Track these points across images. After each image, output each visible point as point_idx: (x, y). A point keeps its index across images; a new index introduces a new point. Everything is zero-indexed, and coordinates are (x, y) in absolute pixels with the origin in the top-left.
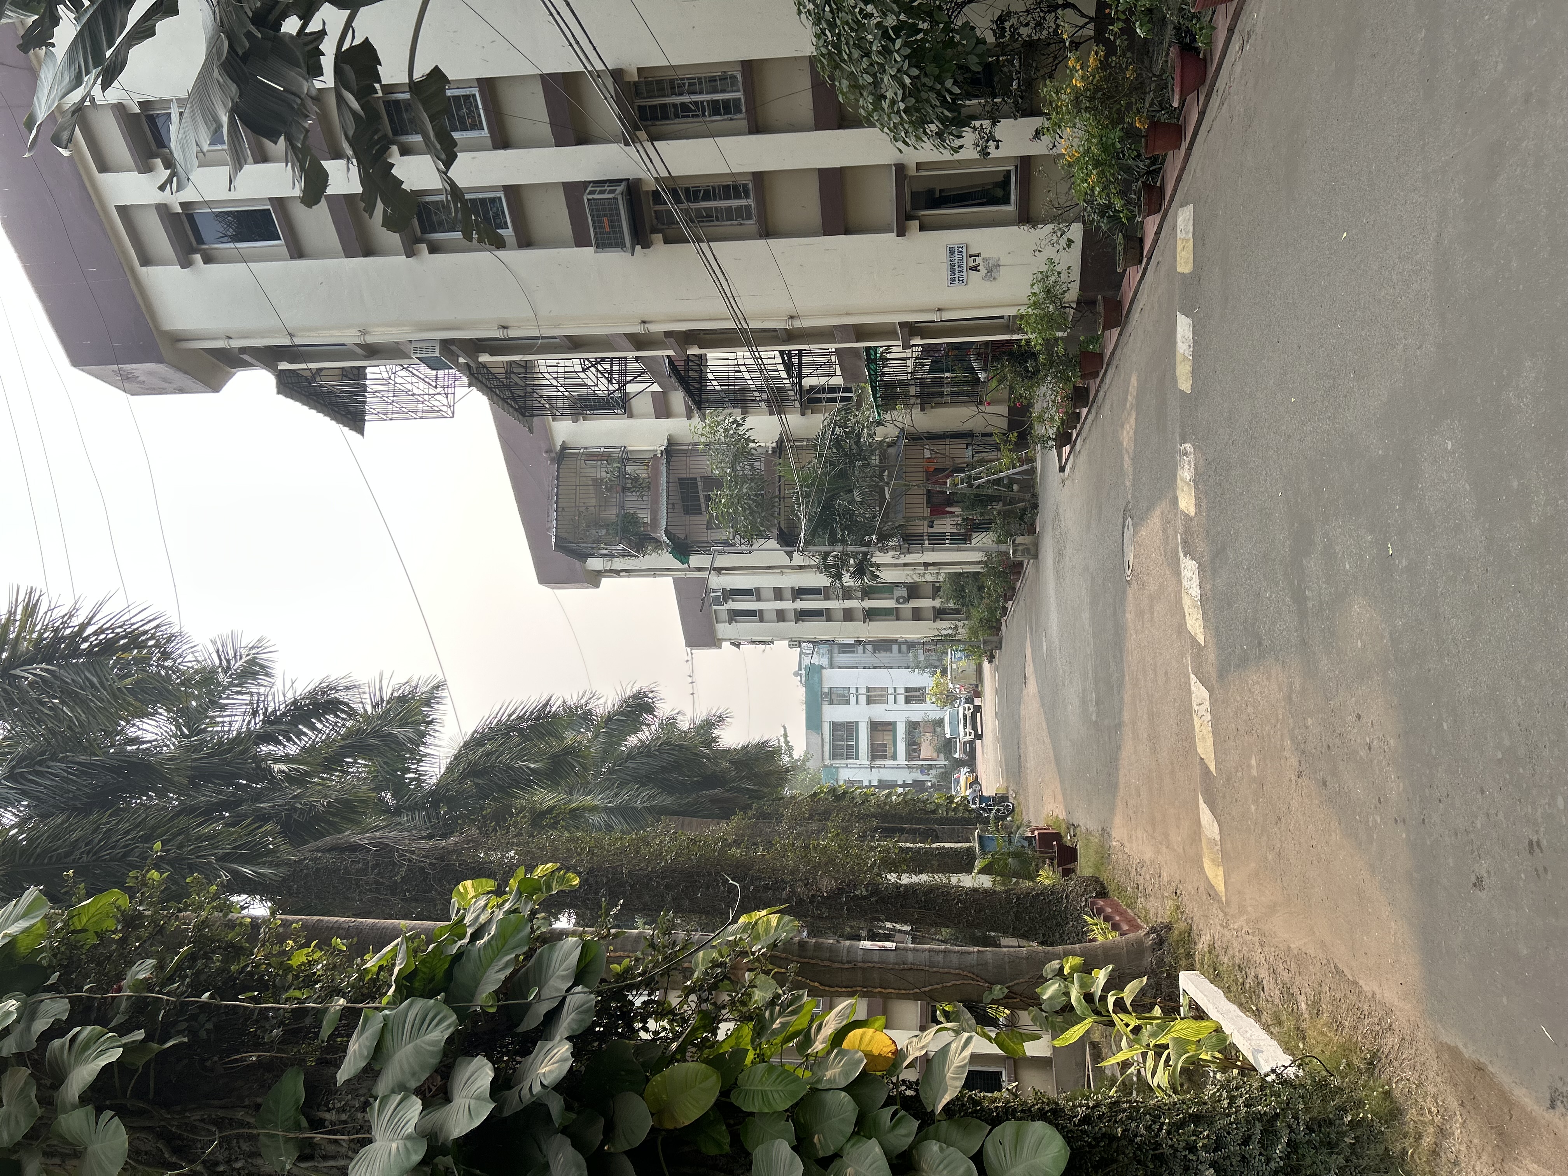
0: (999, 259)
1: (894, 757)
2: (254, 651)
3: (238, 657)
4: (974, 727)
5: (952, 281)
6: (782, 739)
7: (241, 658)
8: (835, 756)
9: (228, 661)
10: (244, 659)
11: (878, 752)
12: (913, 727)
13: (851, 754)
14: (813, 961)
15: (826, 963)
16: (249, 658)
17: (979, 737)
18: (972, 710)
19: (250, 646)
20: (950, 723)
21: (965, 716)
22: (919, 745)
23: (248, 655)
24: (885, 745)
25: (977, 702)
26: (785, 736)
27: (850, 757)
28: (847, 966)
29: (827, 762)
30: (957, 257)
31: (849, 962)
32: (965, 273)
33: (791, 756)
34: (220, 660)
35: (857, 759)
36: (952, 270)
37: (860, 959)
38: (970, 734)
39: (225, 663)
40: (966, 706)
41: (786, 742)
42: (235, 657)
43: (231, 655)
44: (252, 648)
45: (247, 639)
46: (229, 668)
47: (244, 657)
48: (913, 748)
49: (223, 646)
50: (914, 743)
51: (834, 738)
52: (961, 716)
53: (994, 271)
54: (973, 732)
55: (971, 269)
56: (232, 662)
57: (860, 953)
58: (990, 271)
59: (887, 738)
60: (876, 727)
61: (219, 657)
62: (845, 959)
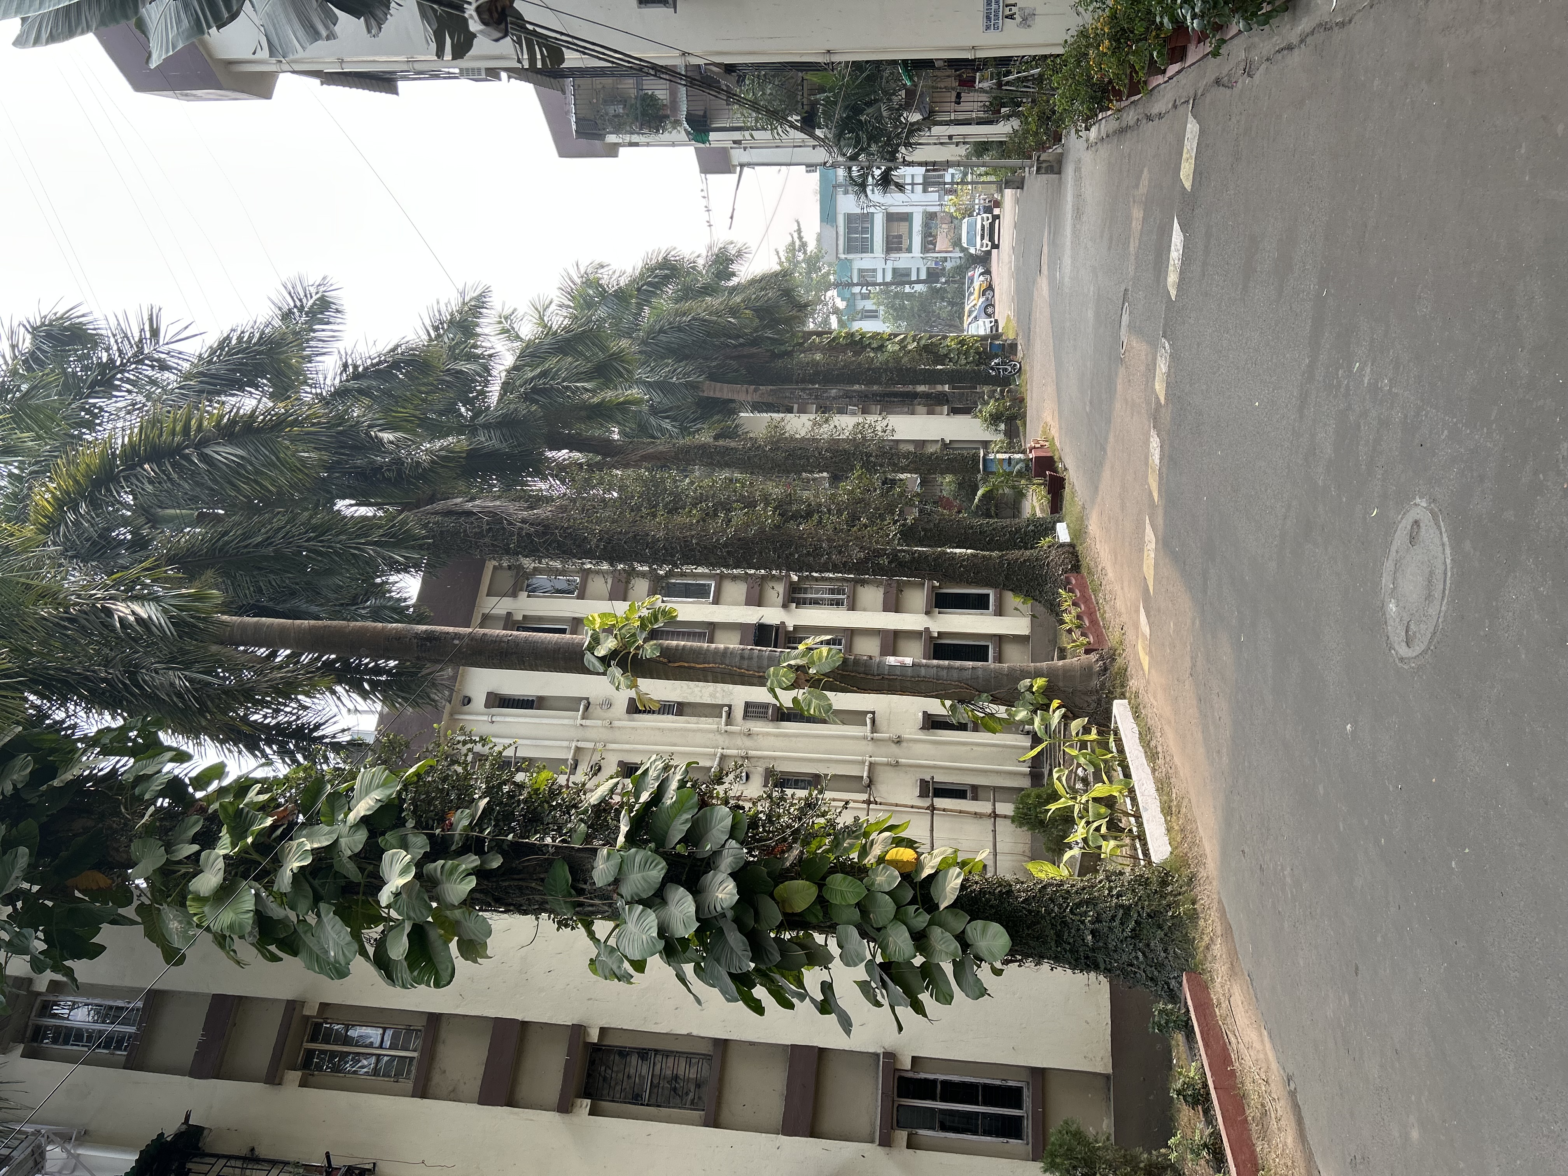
0: (1035, 9)
1: (909, 250)
2: (322, 289)
3: (309, 296)
4: (991, 239)
5: (988, 28)
6: (796, 235)
7: (311, 297)
8: (849, 249)
9: (300, 300)
10: (315, 298)
11: (893, 245)
12: (930, 217)
13: (866, 247)
14: (853, 674)
15: (862, 675)
16: (318, 296)
17: (997, 247)
18: (990, 221)
19: (317, 283)
20: (968, 233)
21: (983, 226)
22: (935, 237)
23: (317, 293)
24: (900, 237)
25: (996, 211)
26: (799, 231)
27: (864, 250)
28: (877, 678)
29: (843, 256)
30: (993, 6)
31: (879, 675)
32: (1000, 21)
33: (805, 253)
34: (294, 301)
35: (872, 252)
36: (988, 18)
37: (886, 673)
38: (987, 245)
39: (298, 304)
40: (985, 215)
41: (800, 238)
42: (306, 296)
43: (302, 295)
44: (319, 285)
45: (313, 278)
46: (302, 306)
47: (313, 295)
48: (929, 243)
49: (293, 288)
50: (930, 235)
51: (850, 230)
52: (979, 227)
53: (1030, 19)
54: (990, 243)
55: (1006, 17)
56: (304, 301)
57: (887, 668)
58: (1025, 19)
59: (903, 227)
60: (891, 218)
61: (292, 297)
62: (875, 673)
